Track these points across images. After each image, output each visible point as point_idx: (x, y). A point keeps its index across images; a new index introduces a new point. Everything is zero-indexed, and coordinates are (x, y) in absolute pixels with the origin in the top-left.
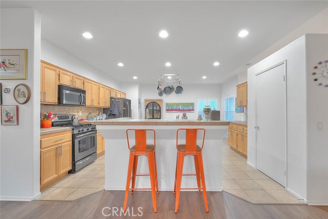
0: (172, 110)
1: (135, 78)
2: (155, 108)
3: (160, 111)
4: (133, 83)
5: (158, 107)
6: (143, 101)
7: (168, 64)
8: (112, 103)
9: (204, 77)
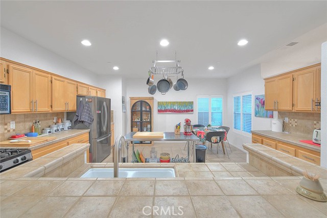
0: (166, 111)
1: (116, 68)
2: (144, 109)
3: (150, 112)
4: (114, 76)
5: (148, 107)
6: (128, 100)
7: (164, 43)
8: (79, 104)
9: (211, 68)
